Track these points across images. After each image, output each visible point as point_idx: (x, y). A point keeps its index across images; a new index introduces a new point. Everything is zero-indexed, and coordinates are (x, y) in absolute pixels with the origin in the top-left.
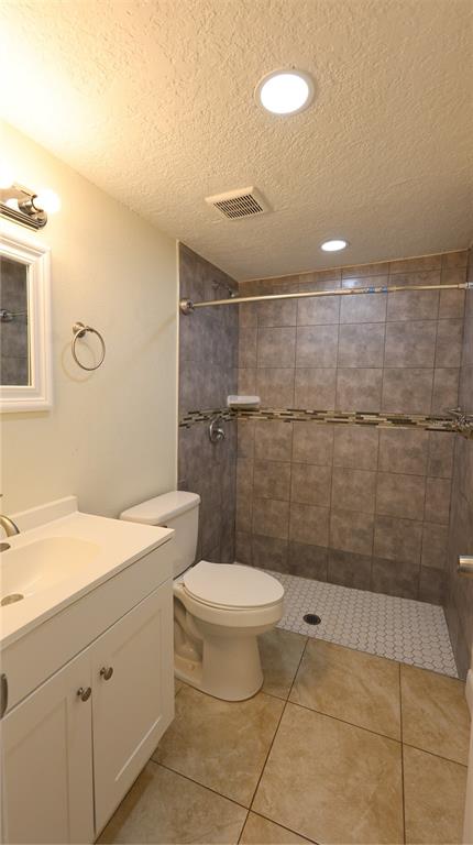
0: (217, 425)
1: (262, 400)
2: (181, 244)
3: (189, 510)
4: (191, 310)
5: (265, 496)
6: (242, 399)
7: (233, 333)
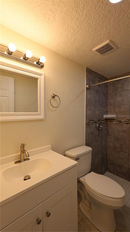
0: (100, 124)
1: (117, 116)
2: (87, 68)
3: (88, 153)
4: (90, 88)
5: (119, 150)
6: (109, 116)
7: (106, 95)
